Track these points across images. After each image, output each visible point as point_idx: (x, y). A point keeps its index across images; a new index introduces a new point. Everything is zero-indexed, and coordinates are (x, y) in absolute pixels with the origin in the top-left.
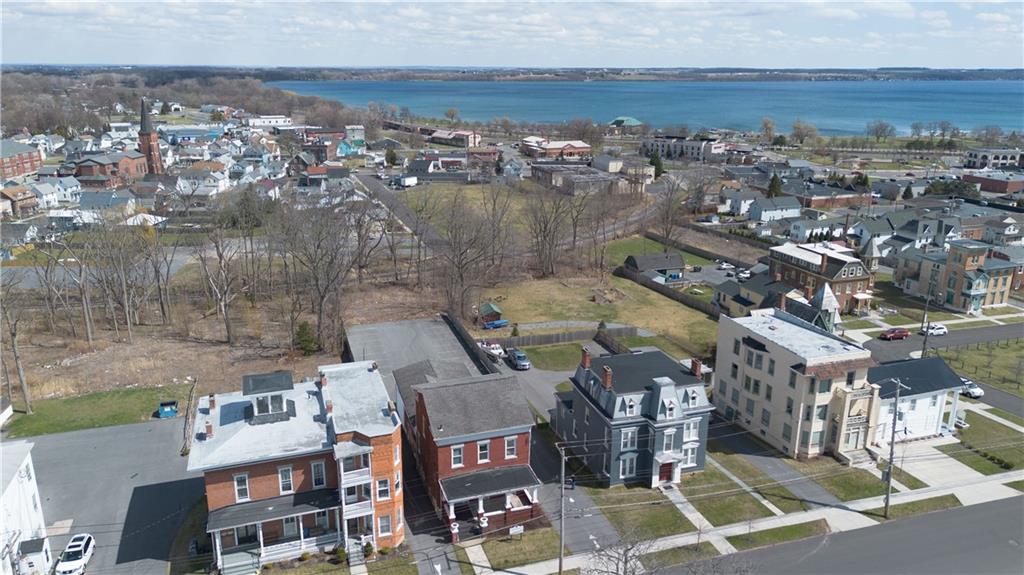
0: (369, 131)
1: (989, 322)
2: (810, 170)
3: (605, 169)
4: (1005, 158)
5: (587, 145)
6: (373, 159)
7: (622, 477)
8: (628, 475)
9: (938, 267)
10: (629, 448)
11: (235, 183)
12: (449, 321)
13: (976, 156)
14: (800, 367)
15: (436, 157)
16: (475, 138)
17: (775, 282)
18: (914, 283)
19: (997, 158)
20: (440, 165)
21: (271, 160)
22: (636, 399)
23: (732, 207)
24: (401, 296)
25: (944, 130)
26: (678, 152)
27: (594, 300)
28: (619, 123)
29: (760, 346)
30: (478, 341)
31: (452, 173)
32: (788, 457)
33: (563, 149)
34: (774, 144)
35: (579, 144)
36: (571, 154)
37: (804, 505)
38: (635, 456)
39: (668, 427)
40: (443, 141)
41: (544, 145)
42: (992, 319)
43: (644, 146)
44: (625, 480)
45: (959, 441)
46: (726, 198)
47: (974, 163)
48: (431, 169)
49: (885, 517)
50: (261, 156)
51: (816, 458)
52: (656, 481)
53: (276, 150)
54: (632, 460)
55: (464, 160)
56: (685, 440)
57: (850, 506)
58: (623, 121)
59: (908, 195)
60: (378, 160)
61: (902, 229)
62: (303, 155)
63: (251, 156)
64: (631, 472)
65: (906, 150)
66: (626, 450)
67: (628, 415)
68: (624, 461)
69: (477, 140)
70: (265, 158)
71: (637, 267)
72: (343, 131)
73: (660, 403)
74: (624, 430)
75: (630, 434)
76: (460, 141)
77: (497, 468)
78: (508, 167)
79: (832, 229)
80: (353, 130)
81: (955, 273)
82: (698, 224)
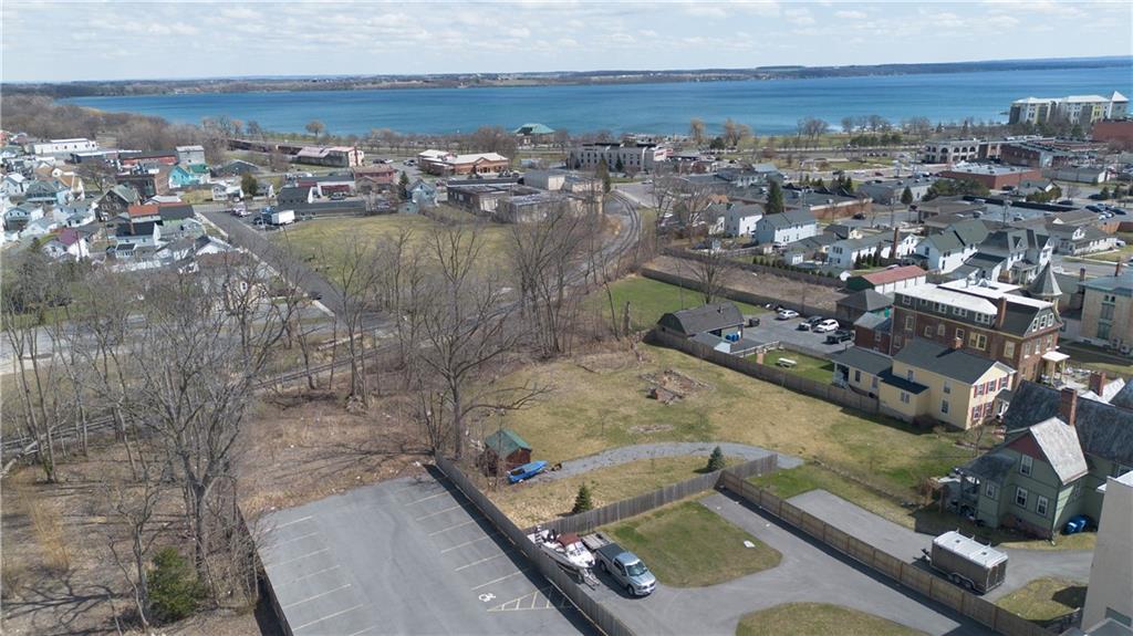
0: (211, 148)
4: (965, 150)
5: (504, 158)
6: (224, 189)
12: (445, 478)
13: (934, 150)
15: (313, 182)
16: (356, 154)
19: (957, 150)
20: (320, 192)
21: (71, 198)
23: (727, 227)
25: (874, 124)
27: (653, 396)
28: (527, 131)
30: (530, 531)
31: (338, 204)
33: (475, 165)
34: (712, 147)
35: (494, 157)
36: (485, 170)
40: (314, 161)
41: (450, 159)
43: (572, 155)
48: (311, 199)
50: (54, 195)
53: (77, 186)
55: (352, 184)
58: (531, 129)
59: (907, 197)
60: (230, 190)
61: (985, 244)
62: (118, 190)
63: (40, 195)
69: (360, 157)
70: (61, 196)
71: (684, 332)
72: (174, 154)
76: (336, 160)
78: (418, 189)
79: (880, 249)
80: (188, 152)
82: (698, 252)
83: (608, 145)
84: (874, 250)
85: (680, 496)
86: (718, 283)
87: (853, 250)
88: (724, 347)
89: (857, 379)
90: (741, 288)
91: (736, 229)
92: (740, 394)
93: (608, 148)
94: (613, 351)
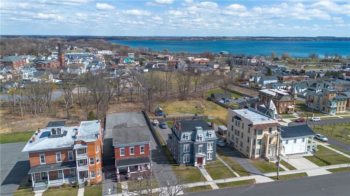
0: (136, 55)
1: (337, 117)
2: (285, 68)
3: (213, 67)
5: (208, 60)
6: (135, 63)
7: (184, 162)
8: (187, 162)
9: (320, 97)
10: (187, 152)
11: (88, 70)
12: (144, 113)
13: (346, 64)
14: (251, 125)
15: (156, 63)
16: (171, 57)
17: (258, 101)
18: (312, 104)
20: (157, 66)
21: (102, 63)
22: (189, 134)
23: (254, 80)
24: (131, 105)
25: (336, 56)
26: (240, 62)
27: (197, 108)
28: (221, 53)
29: (240, 119)
30: (151, 119)
31: (161, 69)
32: (248, 158)
33: (200, 61)
34: (275, 60)
35: (206, 59)
36: (203, 63)
37: (248, 174)
38: (189, 155)
39: (200, 144)
40: (161, 59)
41: (194, 60)
42: (339, 116)
43: (228, 60)
44: (186, 163)
45: (313, 155)
46: (252, 77)
47: (345, 67)
48: (154, 66)
49: (277, 179)
50: (98, 62)
51: (258, 159)
52: (196, 164)
53: (103, 61)
54: (188, 156)
55: (165, 64)
56: (208, 150)
57: (265, 175)
58: (223, 53)
59: (318, 76)
60: (137, 64)
61: (311, 86)
62: (111, 62)
63: (95, 62)
64: (188, 161)
65: (321, 63)
66: (185, 152)
67: (186, 140)
68: (185, 156)
69: (172, 58)
70: (99, 63)
71: (214, 97)
72: (127, 55)
73: (197, 135)
74: (184, 145)
75: (187, 146)
76: (166, 58)
77: (137, 157)
78: (180, 66)
79: (287, 86)
80: (131, 55)
81: (325, 100)
82: (242, 85)
88: (222, 102)
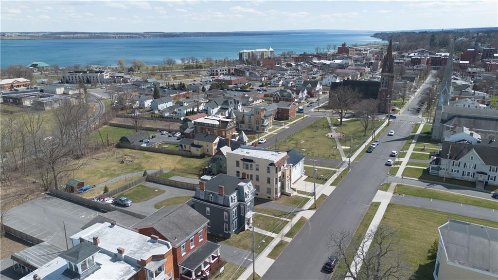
1: (272, 134)
3: (55, 93)
4: (223, 71)
5: (27, 80)
7: (233, 231)
8: (235, 229)
9: (251, 117)
12: (54, 195)
14: (272, 164)
17: (208, 135)
18: (243, 125)
19: (221, 71)
28: (35, 66)
29: (251, 161)
33: (12, 84)
35: (22, 80)
36: (18, 86)
37: (293, 215)
38: (237, 220)
39: (248, 202)
42: (272, 132)
44: (235, 231)
45: (307, 176)
49: (315, 208)
52: (246, 227)
57: (304, 209)
58: (37, 65)
61: (223, 104)
64: (236, 227)
66: (234, 218)
67: (234, 203)
68: (234, 224)
71: (129, 142)
73: (244, 193)
74: (233, 211)
77: (197, 248)
81: (258, 119)
82: (130, 115)
83: (81, 72)
84: (191, 109)
85: (136, 184)
86: (139, 125)
87: (185, 110)
88: (144, 145)
89: (185, 147)
90: (148, 126)
91: (144, 105)
92: (151, 158)
93: (81, 73)
94: (104, 152)
